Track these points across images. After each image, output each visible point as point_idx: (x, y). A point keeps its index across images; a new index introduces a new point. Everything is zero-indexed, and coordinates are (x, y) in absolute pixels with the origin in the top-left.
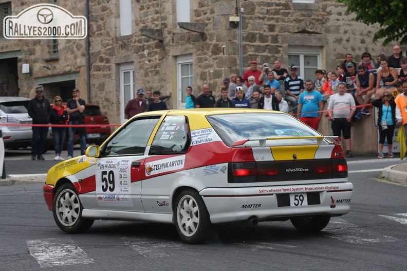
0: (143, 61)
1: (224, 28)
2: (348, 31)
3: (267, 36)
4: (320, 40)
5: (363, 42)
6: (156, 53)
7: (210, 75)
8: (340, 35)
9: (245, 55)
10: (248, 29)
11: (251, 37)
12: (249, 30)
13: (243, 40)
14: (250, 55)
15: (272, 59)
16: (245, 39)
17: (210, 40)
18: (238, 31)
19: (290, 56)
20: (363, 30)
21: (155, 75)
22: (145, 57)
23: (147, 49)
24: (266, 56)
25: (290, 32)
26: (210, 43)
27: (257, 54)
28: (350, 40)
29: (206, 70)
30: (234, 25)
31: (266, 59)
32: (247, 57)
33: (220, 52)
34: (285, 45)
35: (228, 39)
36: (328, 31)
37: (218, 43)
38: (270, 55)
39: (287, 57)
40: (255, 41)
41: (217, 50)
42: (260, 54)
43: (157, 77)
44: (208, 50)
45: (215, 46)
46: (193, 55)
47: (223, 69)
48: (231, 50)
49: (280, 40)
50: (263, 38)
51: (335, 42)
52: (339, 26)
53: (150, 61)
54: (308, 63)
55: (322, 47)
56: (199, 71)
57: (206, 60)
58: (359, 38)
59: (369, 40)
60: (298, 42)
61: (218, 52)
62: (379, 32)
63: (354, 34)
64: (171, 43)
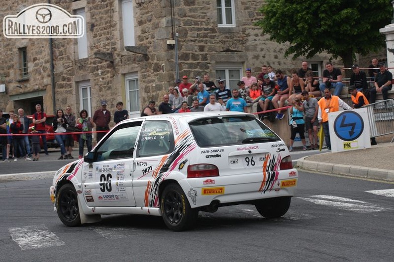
0: (97, 79)
1: (162, 50)
2: (263, 49)
3: (198, 55)
4: (241, 57)
5: (276, 57)
6: (108, 72)
7: (152, 89)
8: (257, 53)
9: (181, 71)
10: (182, 50)
11: (185, 57)
12: (184, 50)
13: (179, 59)
14: (185, 71)
15: (202, 73)
16: (180, 58)
17: (152, 60)
18: (174, 52)
19: (217, 71)
20: (276, 48)
21: (108, 89)
22: (100, 76)
23: (101, 69)
24: (198, 71)
25: (216, 51)
26: (152, 62)
27: (190, 70)
28: (266, 56)
29: (150, 85)
30: (171, 47)
31: (199, 74)
32: (182, 73)
33: (161, 69)
34: (213, 62)
35: (166, 59)
36: (247, 49)
37: (158, 62)
38: (201, 70)
39: (215, 71)
40: (188, 60)
41: (157, 68)
42: (193, 70)
43: (109, 92)
44: (151, 68)
45: (156, 64)
46: (139, 72)
47: (163, 83)
48: (169, 68)
49: (209, 58)
50: (195, 57)
51: (253, 58)
52: (257, 45)
53: (103, 79)
54: (232, 76)
55: (243, 63)
56: (144, 85)
57: (149, 76)
58: (273, 54)
59: (281, 56)
60: (223, 59)
61: (158, 69)
62: (289, 49)
63: (268, 51)
64: (120, 64)
